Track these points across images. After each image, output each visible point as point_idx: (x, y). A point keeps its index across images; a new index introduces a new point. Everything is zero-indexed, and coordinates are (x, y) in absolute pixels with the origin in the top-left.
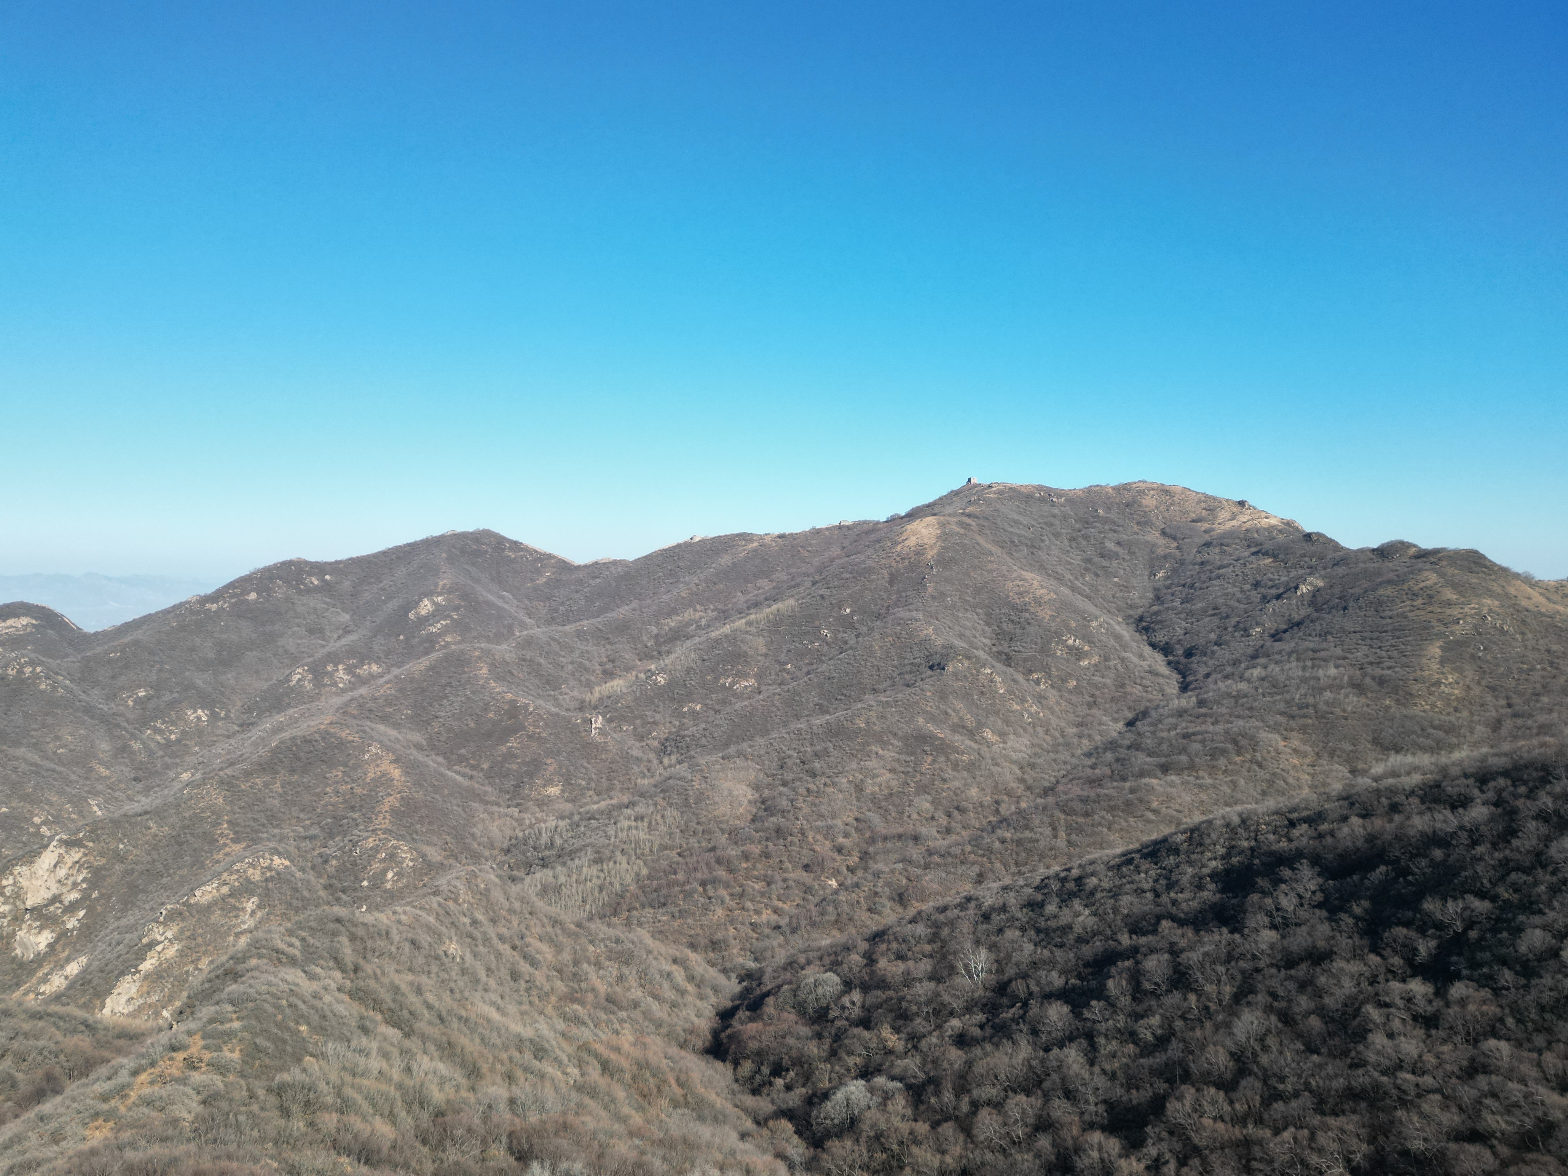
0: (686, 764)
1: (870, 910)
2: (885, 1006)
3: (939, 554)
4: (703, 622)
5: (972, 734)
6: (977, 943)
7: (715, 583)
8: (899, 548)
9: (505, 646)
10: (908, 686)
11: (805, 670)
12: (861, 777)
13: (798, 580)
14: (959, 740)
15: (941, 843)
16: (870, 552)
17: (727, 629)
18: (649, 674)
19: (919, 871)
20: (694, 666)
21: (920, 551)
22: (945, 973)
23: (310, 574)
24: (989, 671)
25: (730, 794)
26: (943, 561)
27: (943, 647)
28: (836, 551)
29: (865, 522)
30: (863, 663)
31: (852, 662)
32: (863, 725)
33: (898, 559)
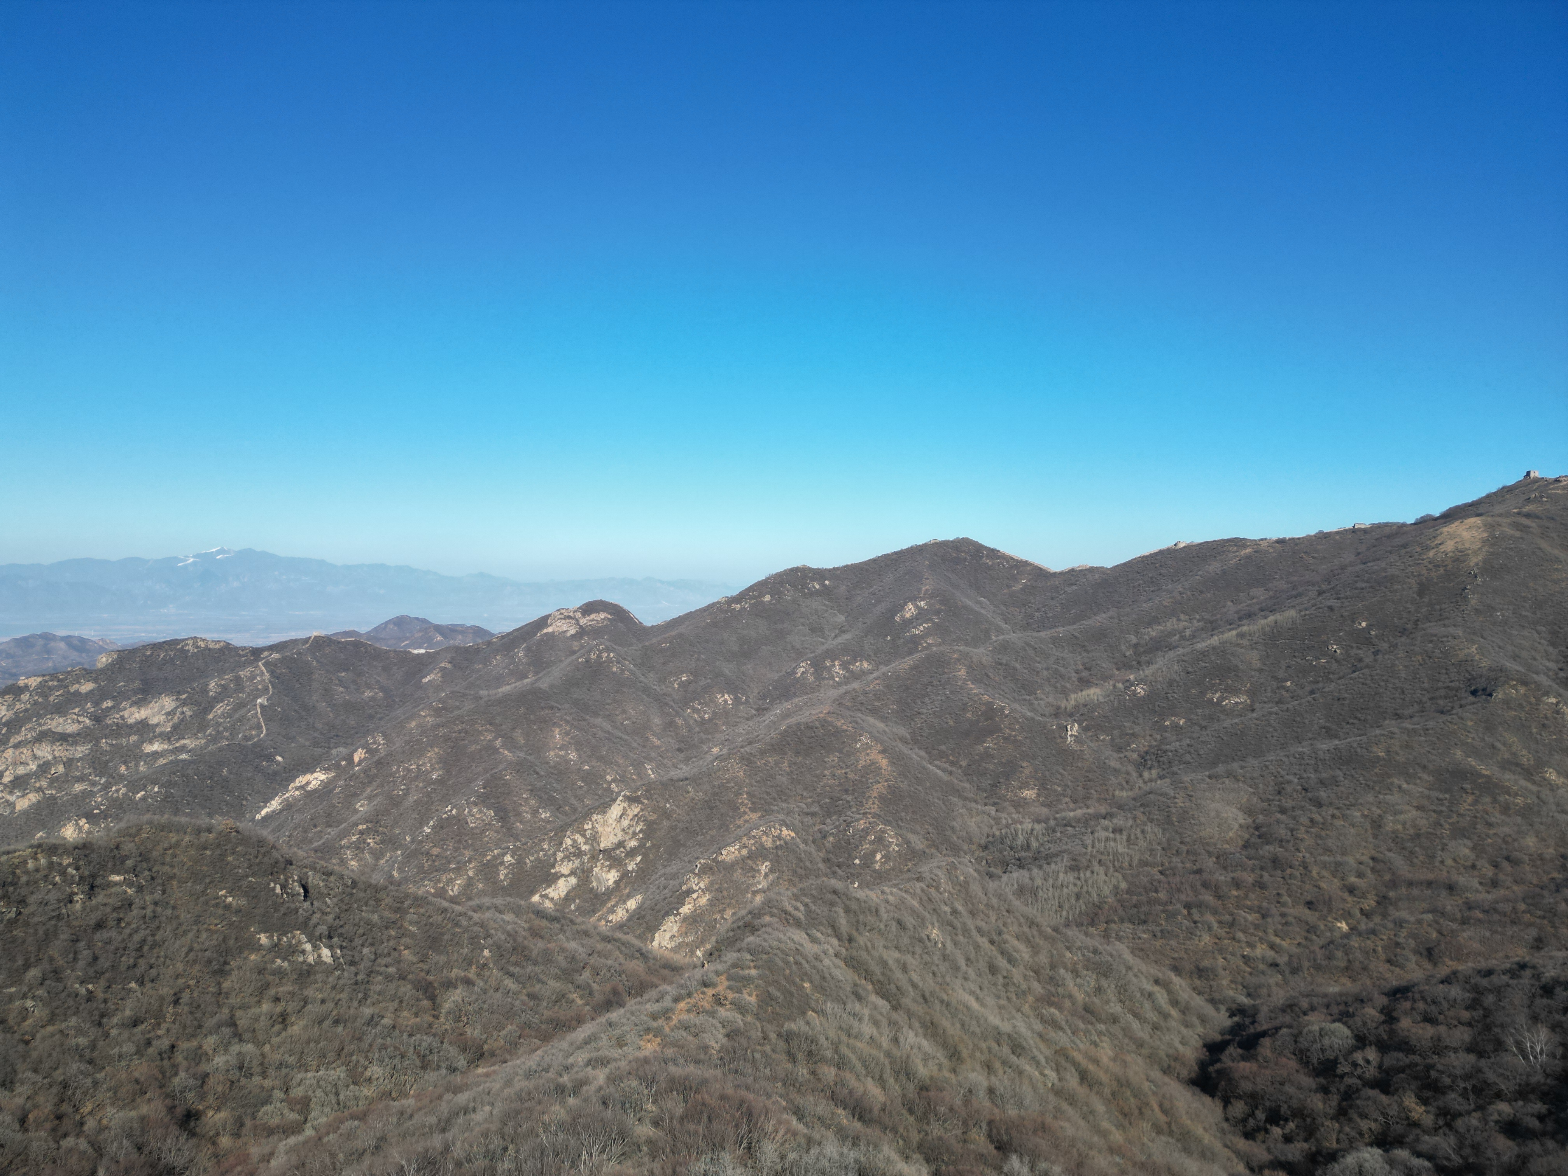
0: (1168, 780)
1: (1389, 961)
2: (1408, 1071)
3: (1485, 561)
4: (1188, 633)
5: (1528, 773)
6: (1535, 1018)
7: (1201, 592)
8: (1431, 554)
9: (981, 650)
10: (1442, 712)
11: (1308, 688)
12: (1379, 811)
13: (1300, 590)
14: (1511, 779)
15: (1485, 897)
16: (1393, 558)
17: (1215, 641)
18: (1128, 684)
19: (1455, 926)
20: (1178, 679)
21: (1460, 556)
22: (1490, 1047)
23: (812, 579)
24: (1554, 700)
25: (1218, 816)
26: (1490, 569)
27: (1490, 669)
28: (1348, 557)
29: (1387, 525)
30: (1382, 684)
31: (1368, 682)
32: (1382, 754)
33: (1430, 566)
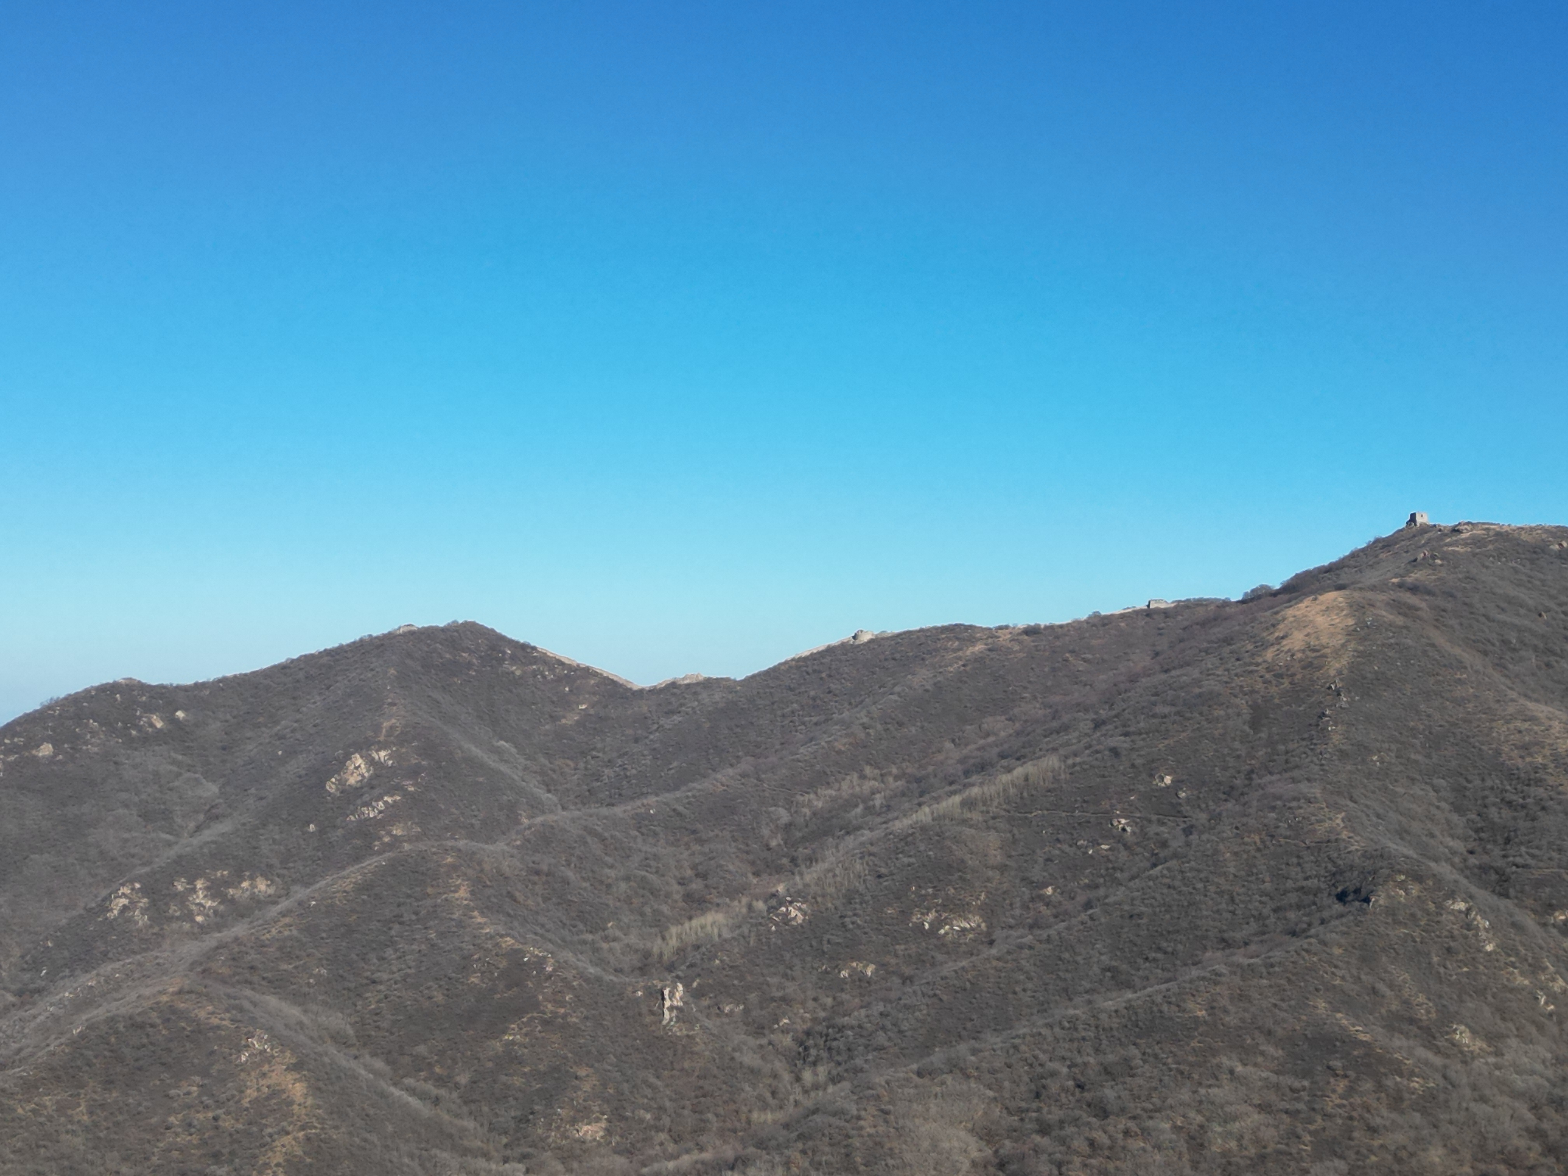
0: (846, 1085)
3: (1352, 667)
4: (878, 800)
5: (1429, 1035)
7: (901, 724)
8: (1269, 654)
9: (501, 846)
10: (1294, 934)
11: (1081, 898)
12: (1199, 1119)
13: (1066, 718)
14: (1400, 1046)
16: (1210, 662)
17: (924, 815)
18: (773, 902)
20: (861, 889)
21: (1313, 660)
23: (149, 709)
24: (1462, 906)
25: (935, 1146)
26: (1359, 680)
27: (1366, 855)
28: (1140, 660)
29: (1200, 603)
30: (1200, 886)
31: (1177, 883)
32: (1202, 1014)
33: (1268, 676)
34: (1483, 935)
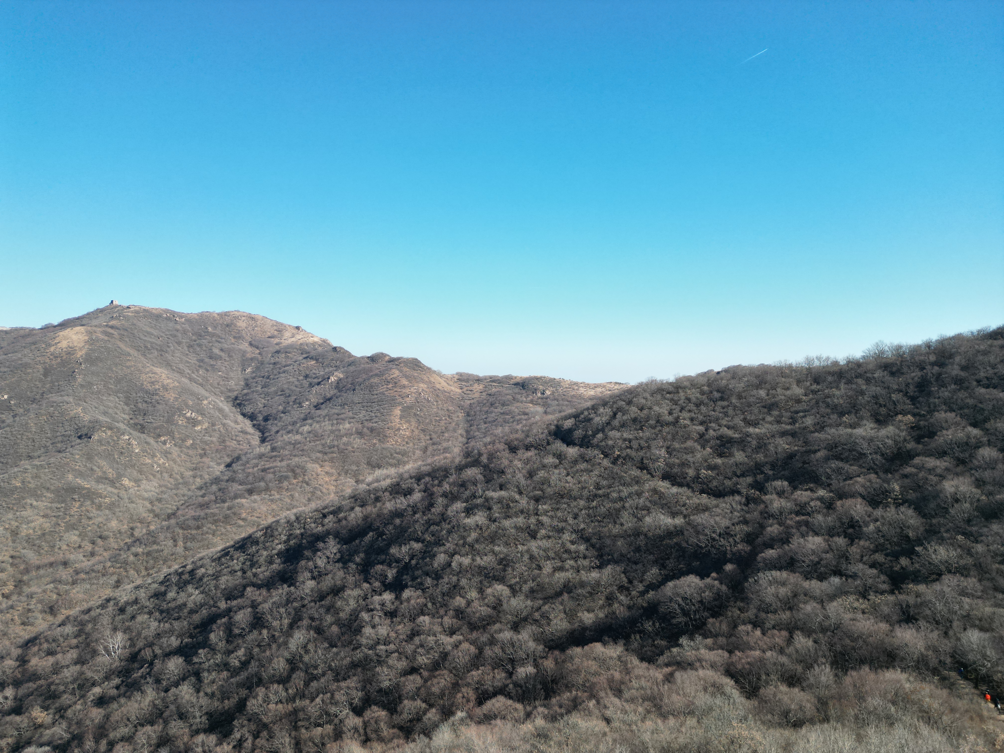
1: (23, 624)
3: (87, 354)
5: (112, 483)
6: (115, 630)
8: (52, 349)
10: (60, 452)
12: (16, 524)
14: (101, 488)
15: (86, 564)
16: (26, 351)
19: (67, 587)
21: (71, 351)
22: (88, 657)
24: (127, 437)
26: (89, 359)
27: (90, 422)
29: (22, 329)
30: (19, 437)
31: (8, 436)
32: (19, 485)
33: (51, 357)
34: (134, 446)
